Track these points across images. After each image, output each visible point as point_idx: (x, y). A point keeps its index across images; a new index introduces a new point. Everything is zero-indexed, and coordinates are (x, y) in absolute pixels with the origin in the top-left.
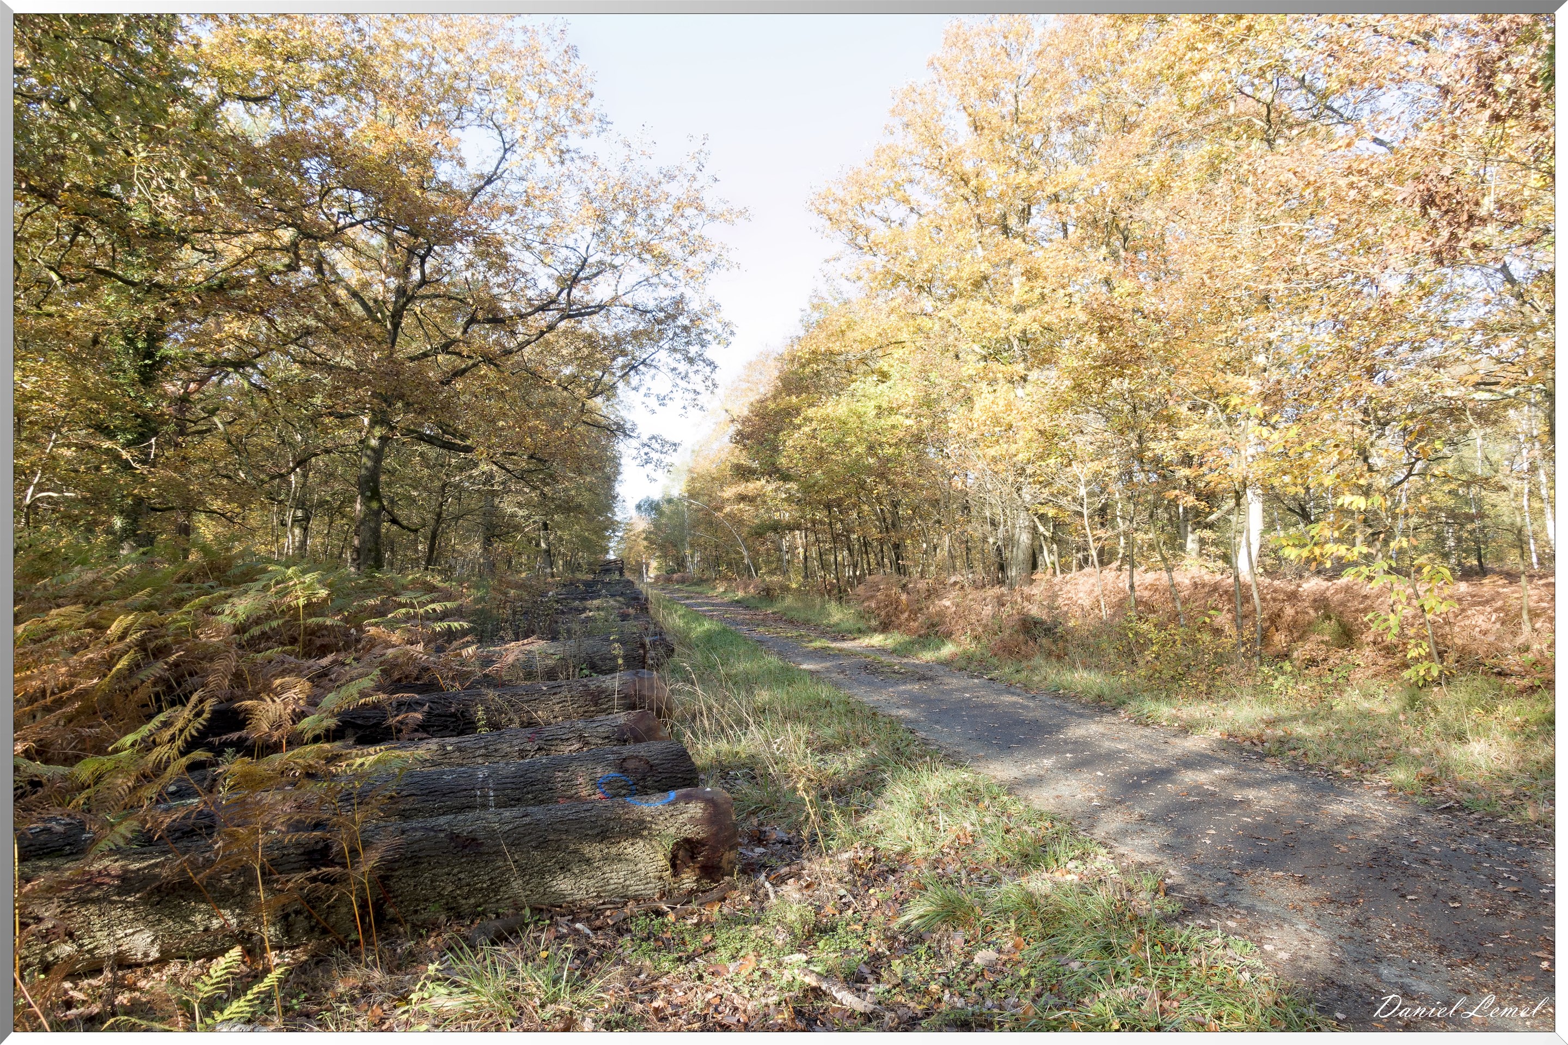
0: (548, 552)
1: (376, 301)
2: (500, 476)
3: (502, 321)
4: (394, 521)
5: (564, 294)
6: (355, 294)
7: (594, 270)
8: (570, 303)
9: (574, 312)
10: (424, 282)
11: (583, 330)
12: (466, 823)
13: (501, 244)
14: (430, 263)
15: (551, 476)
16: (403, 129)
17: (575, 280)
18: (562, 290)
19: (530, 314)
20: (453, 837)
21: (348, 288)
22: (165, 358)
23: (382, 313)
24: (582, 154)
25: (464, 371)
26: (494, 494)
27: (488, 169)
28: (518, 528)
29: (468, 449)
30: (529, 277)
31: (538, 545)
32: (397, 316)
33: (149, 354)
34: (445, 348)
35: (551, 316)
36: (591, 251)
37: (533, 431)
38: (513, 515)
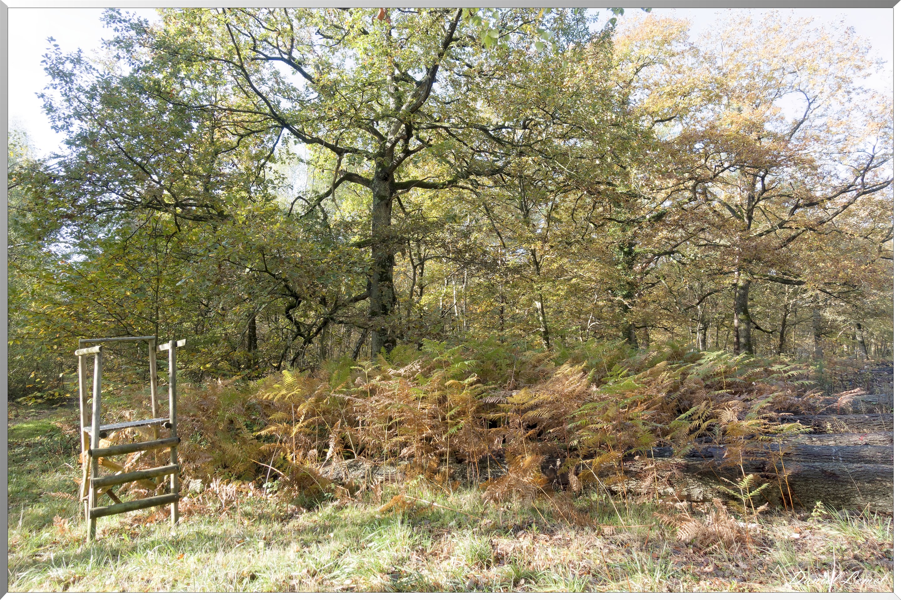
0: (862, 342)
1: (737, 206)
2: (822, 296)
3: (817, 203)
4: (758, 328)
5: (859, 180)
6: (724, 204)
7: (880, 160)
8: (863, 185)
9: (867, 190)
10: (764, 190)
11: (877, 199)
12: (829, 467)
13: (812, 161)
14: (767, 179)
15: (860, 294)
16: (747, 112)
17: (867, 170)
18: (858, 177)
19: (835, 196)
20: (824, 472)
21: (720, 202)
22: (637, 254)
23: (741, 211)
24: (865, 89)
25: (794, 238)
26: (820, 308)
27: (800, 117)
28: (837, 328)
29: (800, 283)
30: (832, 174)
31: (854, 338)
32: (750, 212)
33: (629, 253)
34: (781, 226)
35: (850, 195)
36: (877, 150)
37: (844, 268)
38: (834, 321)
